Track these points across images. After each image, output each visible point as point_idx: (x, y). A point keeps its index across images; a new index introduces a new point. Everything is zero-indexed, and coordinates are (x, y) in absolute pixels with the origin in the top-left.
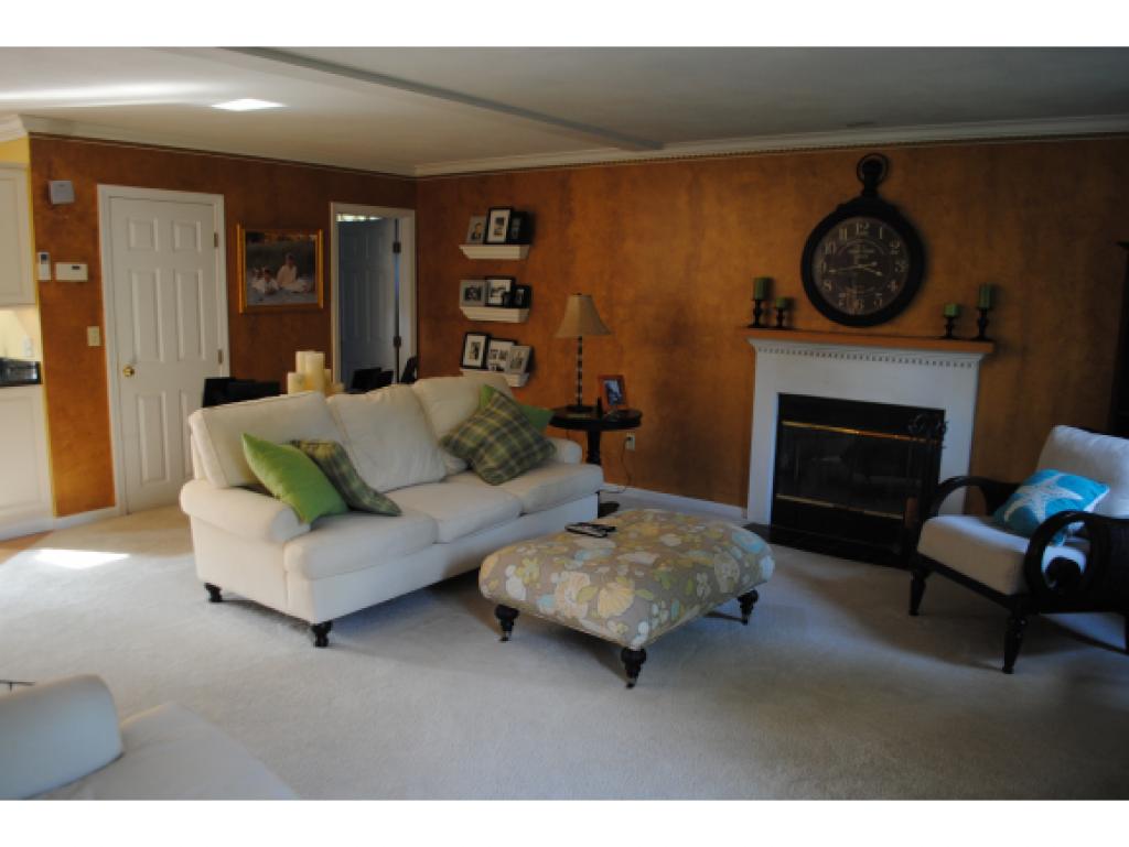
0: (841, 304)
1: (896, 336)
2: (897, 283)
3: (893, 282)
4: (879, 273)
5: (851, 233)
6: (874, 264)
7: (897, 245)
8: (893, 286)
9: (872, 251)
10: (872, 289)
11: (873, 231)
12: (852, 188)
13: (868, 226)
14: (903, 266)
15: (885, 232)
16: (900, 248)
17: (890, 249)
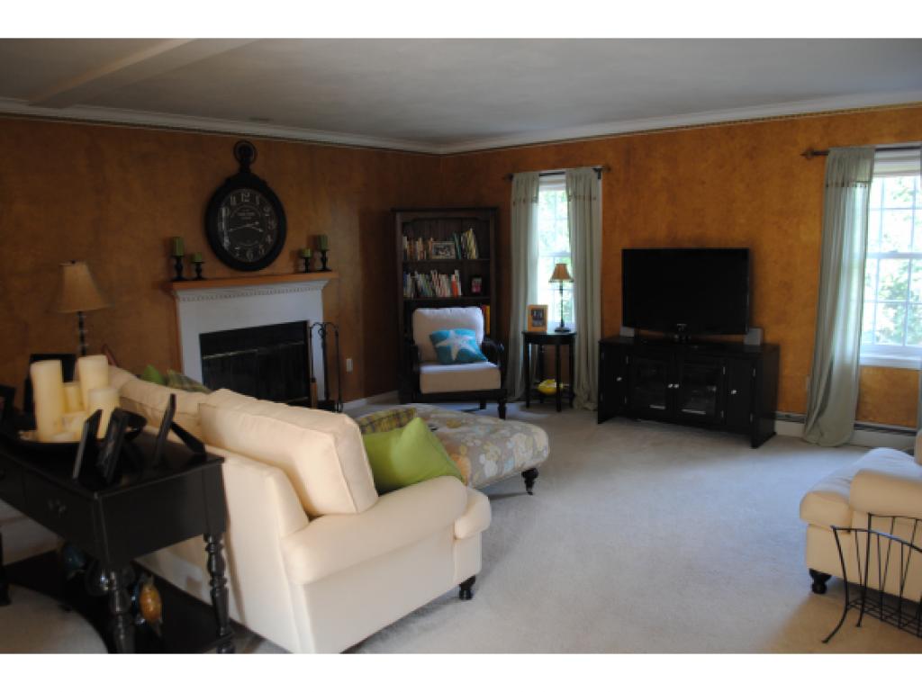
0: (238, 255)
1: (272, 275)
2: (272, 237)
3: (269, 237)
4: (260, 230)
5: (238, 200)
6: (257, 223)
7: (268, 210)
8: (269, 239)
9: (253, 214)
10: (256, 242)
11: (252, 199)
12: (231, 166)
13: (249, 195)
14: (273, 224)
15: (260, 199)
16: (270, 213)
17: (264, 212)
